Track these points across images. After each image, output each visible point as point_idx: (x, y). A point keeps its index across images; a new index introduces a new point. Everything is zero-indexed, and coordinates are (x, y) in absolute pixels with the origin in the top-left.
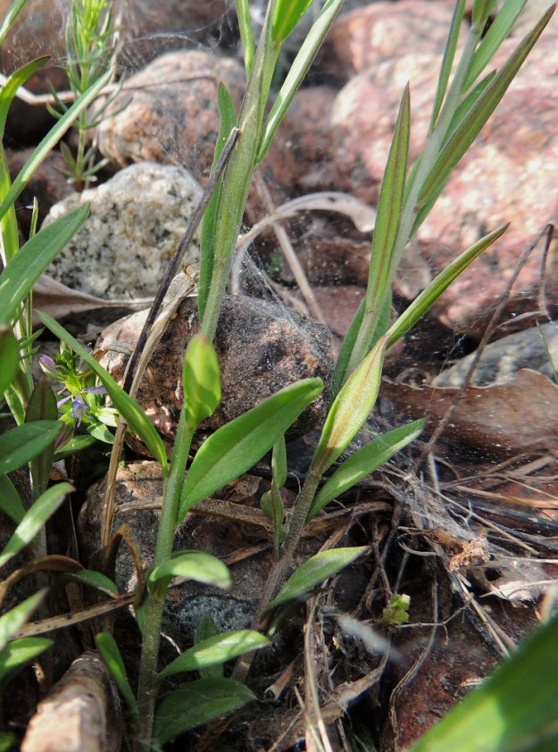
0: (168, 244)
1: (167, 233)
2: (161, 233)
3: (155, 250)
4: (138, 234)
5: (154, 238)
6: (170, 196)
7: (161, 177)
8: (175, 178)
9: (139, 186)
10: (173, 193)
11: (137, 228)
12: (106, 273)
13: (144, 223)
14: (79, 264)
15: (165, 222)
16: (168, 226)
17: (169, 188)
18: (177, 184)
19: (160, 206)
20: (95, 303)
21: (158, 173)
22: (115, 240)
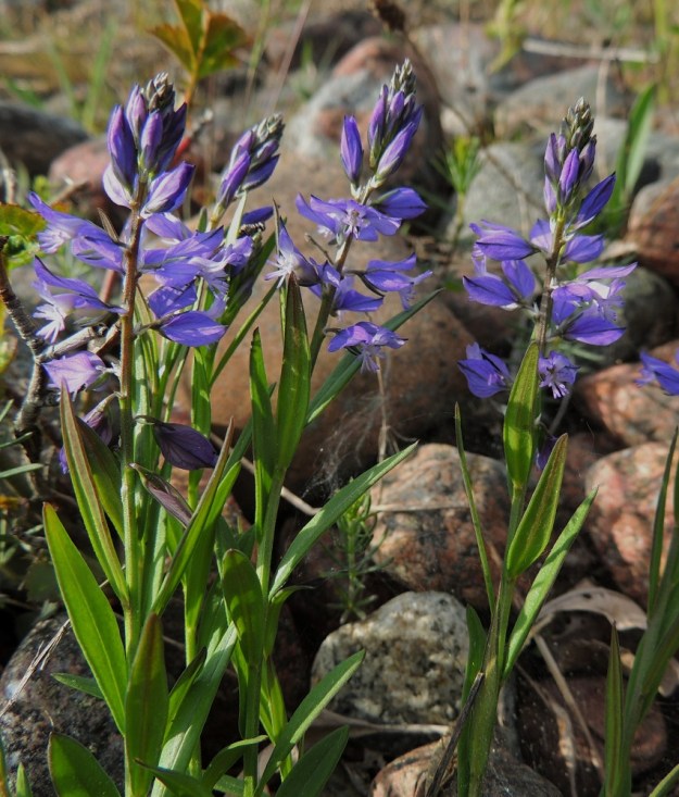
0: (433, 673)
1: (433, 665)
2: (427, 665)
3: (423, 680)
4: (407, 667)
5: (421, 670)
6: (433, 632)
7: (425, 614)
8: (437, 613)
9: (405, 624)
10: (436, 628)
11: (405, 662)
12: (379, 700)
13: (411, 658)
14: (354, 691)
15: (430, 654)
16: (433, 658)
17: (432, 625)
18: (440, 620)
19: (424, 642)
20: (370, 728)
21: (422, 608)
22: (386, 673)
